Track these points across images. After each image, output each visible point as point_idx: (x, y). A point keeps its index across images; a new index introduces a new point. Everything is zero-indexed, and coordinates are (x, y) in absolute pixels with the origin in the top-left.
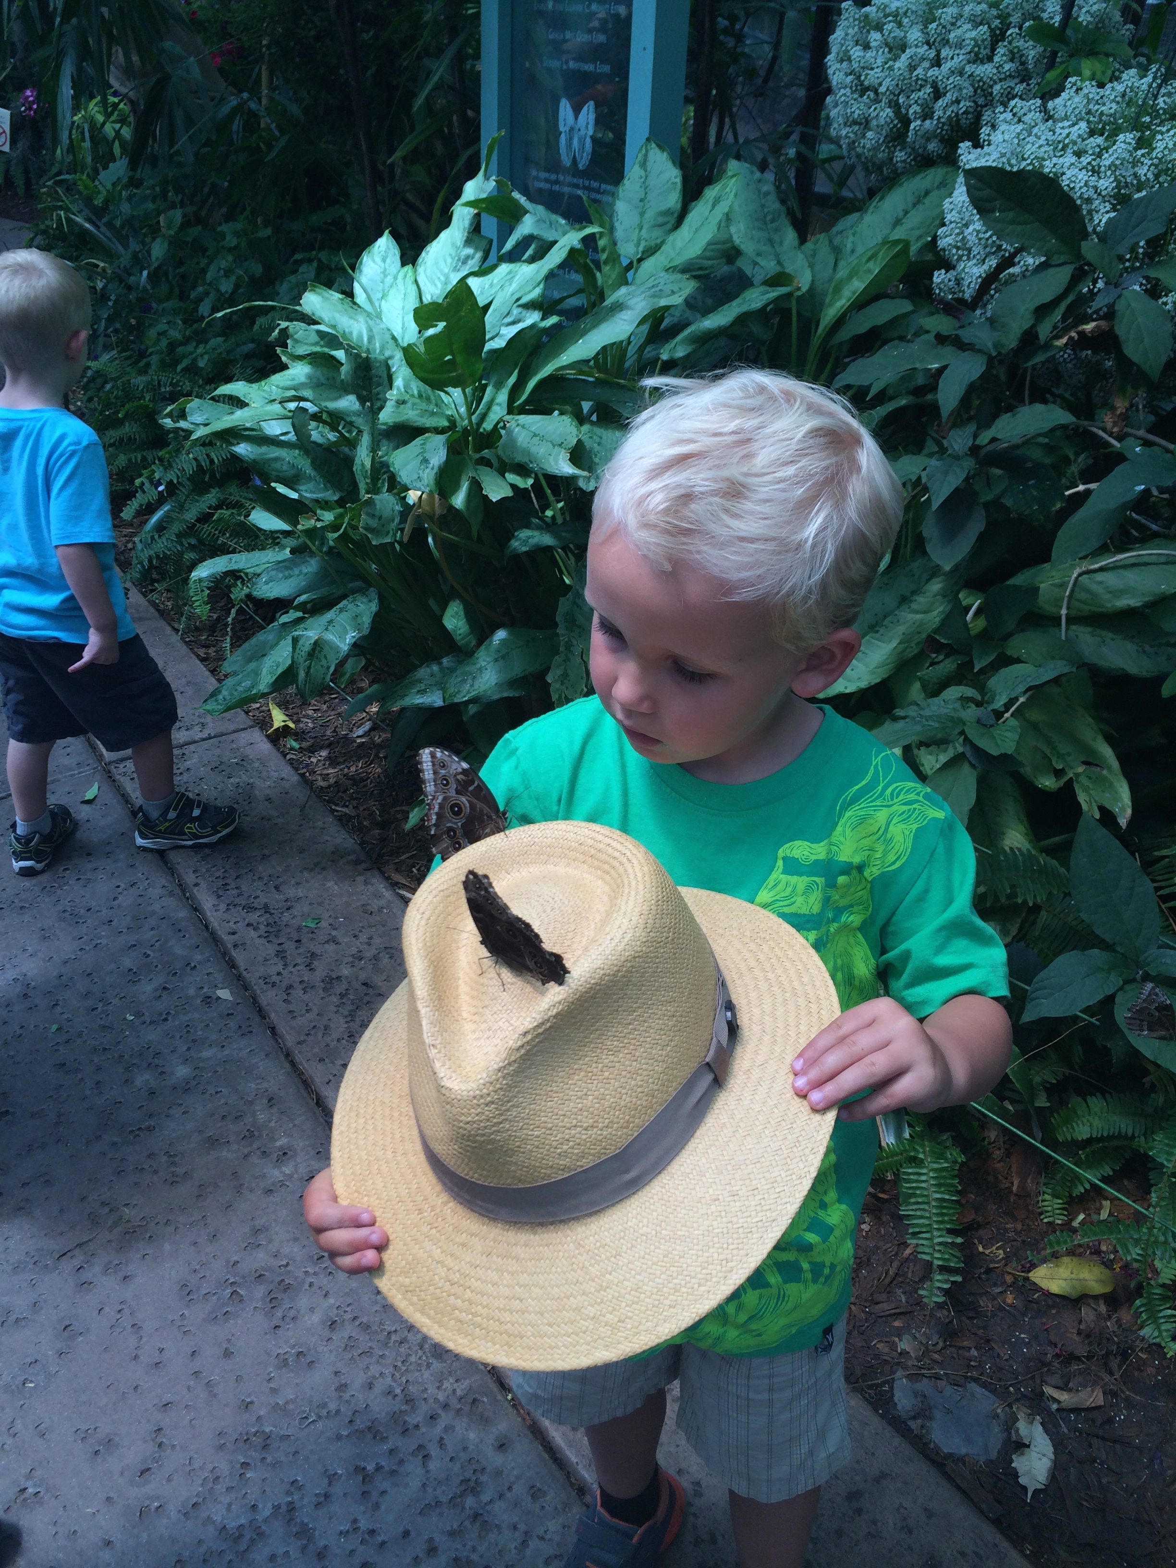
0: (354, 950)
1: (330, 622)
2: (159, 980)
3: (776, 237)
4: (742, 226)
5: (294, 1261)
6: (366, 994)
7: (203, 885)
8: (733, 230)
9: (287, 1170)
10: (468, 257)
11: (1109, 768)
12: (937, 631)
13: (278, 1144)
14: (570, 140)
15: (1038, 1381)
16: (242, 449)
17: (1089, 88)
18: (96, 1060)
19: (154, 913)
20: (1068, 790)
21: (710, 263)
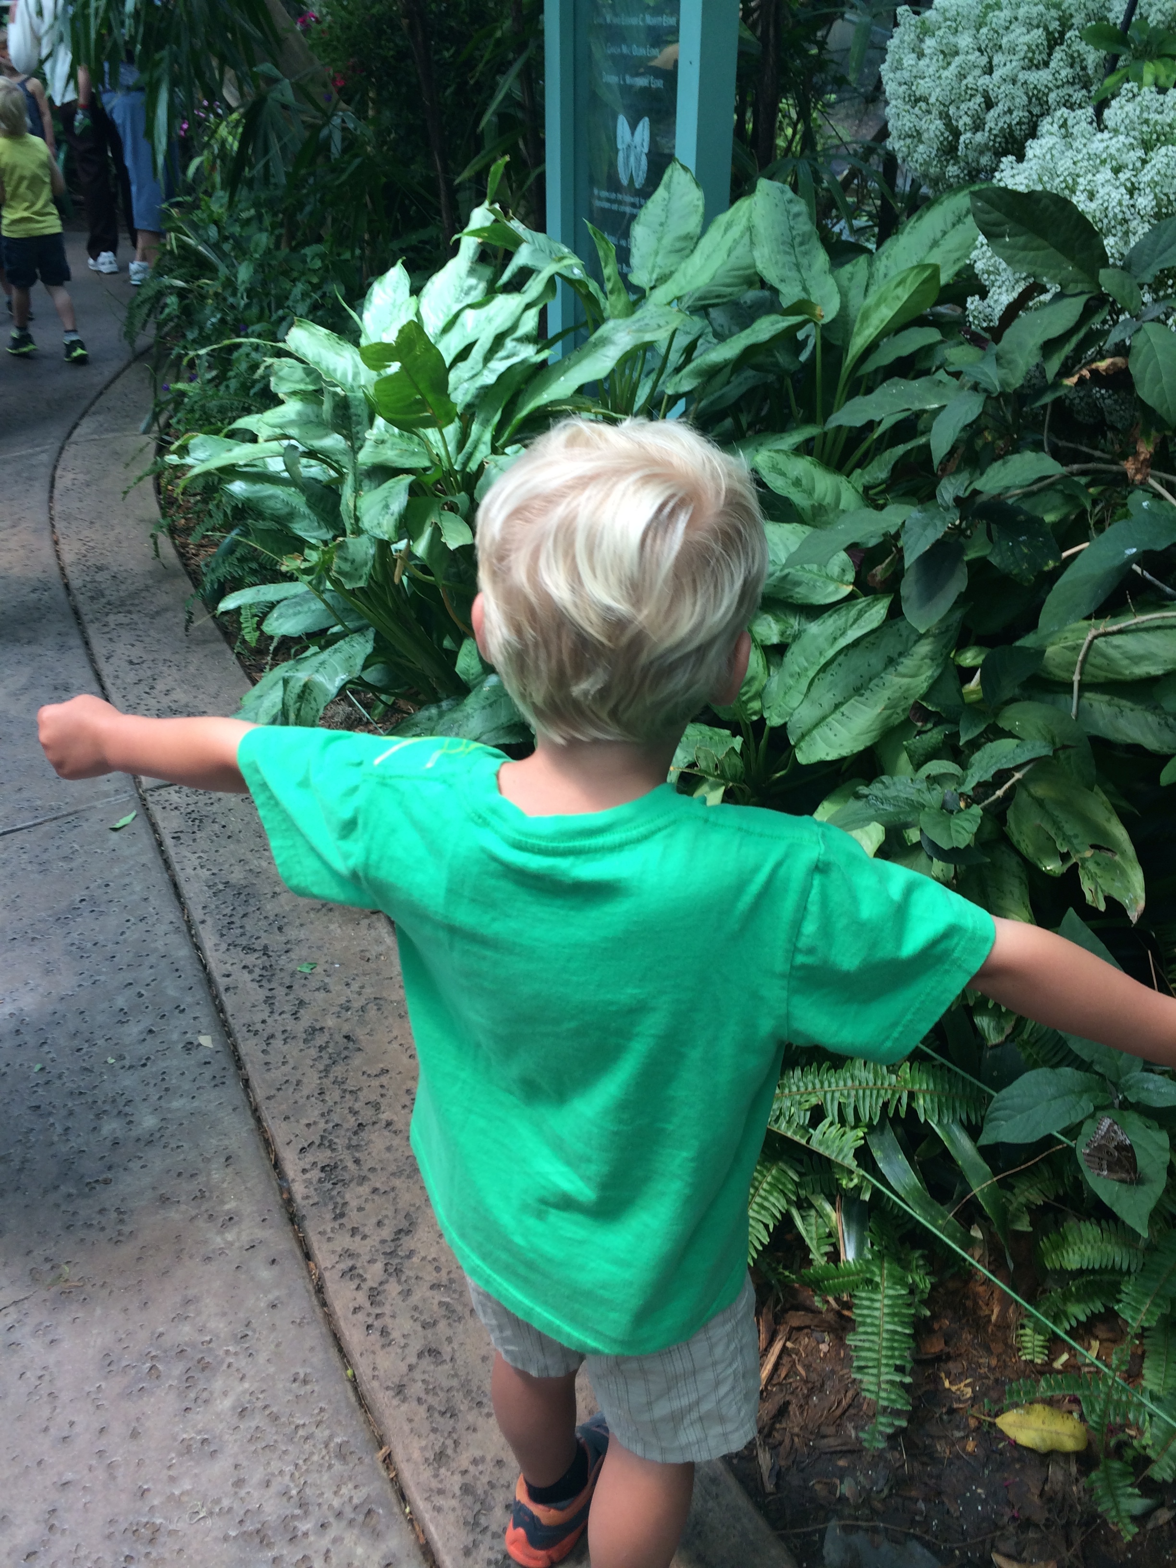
0: (343, 1000)
1: (322, 663)
2: (147, 1022)
3: (804, 262)
4: (766, 251)
5: (218, 1337)
6: (346, 1048)
7: (210, 921)
8: (756, 254)
9: (229, 1237)
10: (471, 288)
11: (1123, 853)
12: (926, 697)
13: (227, 1207)
14: (627, 157)
15: (988, 1546)
16: (238, 487)
17: (1148, 94)
18: (70, 1104)
19: (156, 950)
20: (1072, 876)
21: (729, 290)
